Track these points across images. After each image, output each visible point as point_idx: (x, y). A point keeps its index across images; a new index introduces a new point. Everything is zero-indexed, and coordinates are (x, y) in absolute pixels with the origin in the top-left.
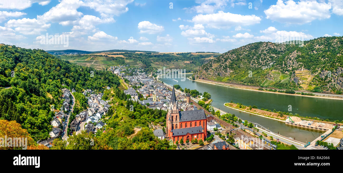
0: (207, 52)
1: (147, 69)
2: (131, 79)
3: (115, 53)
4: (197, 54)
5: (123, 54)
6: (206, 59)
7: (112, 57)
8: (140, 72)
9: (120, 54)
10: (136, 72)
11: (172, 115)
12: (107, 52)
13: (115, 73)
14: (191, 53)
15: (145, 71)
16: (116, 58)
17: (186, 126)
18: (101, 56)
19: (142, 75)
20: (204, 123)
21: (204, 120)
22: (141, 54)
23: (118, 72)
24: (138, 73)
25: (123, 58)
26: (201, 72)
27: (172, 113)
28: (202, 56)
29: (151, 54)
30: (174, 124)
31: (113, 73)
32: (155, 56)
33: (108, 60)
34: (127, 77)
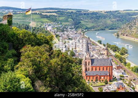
0: (134, 10)
1: (77, 26)
2: (62, 34)
3: (48, 11)
4: (125, 12)
5: (56, 12)
6: (132, 17)
7: (46, 15)
8: (70, 29)
9: (53, 12)
10: (67, 29)
11: (86, 61)
12: (42, 10)
13: (48, 29)
14: (118, 11)
15: (75, 28)
16: (50, 15)
17: (96, 70)
18: (36, 14)
19: (72, 31)
20: (110, 69)
21: (110, 67)
22: (72, 12)
23: (50, 29)
24: (69, 29)
25: (56, 16)
26: (125, 30)
27: (86, 59)
28: (129, 14)
29: (81, 12)
30: (88, 67)
31: (47, 29)
32: (85, 14)
33: (42, 18)
34: (58, 33)
